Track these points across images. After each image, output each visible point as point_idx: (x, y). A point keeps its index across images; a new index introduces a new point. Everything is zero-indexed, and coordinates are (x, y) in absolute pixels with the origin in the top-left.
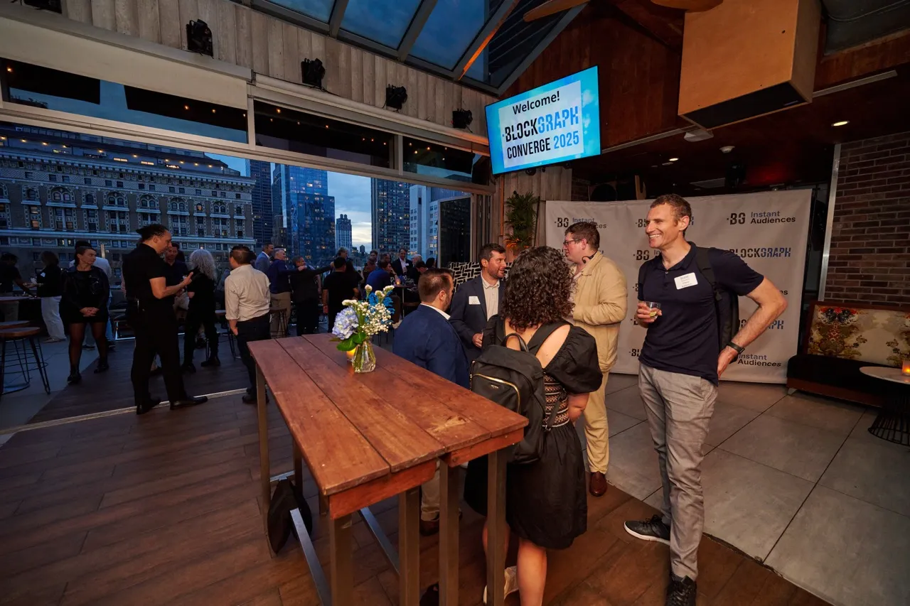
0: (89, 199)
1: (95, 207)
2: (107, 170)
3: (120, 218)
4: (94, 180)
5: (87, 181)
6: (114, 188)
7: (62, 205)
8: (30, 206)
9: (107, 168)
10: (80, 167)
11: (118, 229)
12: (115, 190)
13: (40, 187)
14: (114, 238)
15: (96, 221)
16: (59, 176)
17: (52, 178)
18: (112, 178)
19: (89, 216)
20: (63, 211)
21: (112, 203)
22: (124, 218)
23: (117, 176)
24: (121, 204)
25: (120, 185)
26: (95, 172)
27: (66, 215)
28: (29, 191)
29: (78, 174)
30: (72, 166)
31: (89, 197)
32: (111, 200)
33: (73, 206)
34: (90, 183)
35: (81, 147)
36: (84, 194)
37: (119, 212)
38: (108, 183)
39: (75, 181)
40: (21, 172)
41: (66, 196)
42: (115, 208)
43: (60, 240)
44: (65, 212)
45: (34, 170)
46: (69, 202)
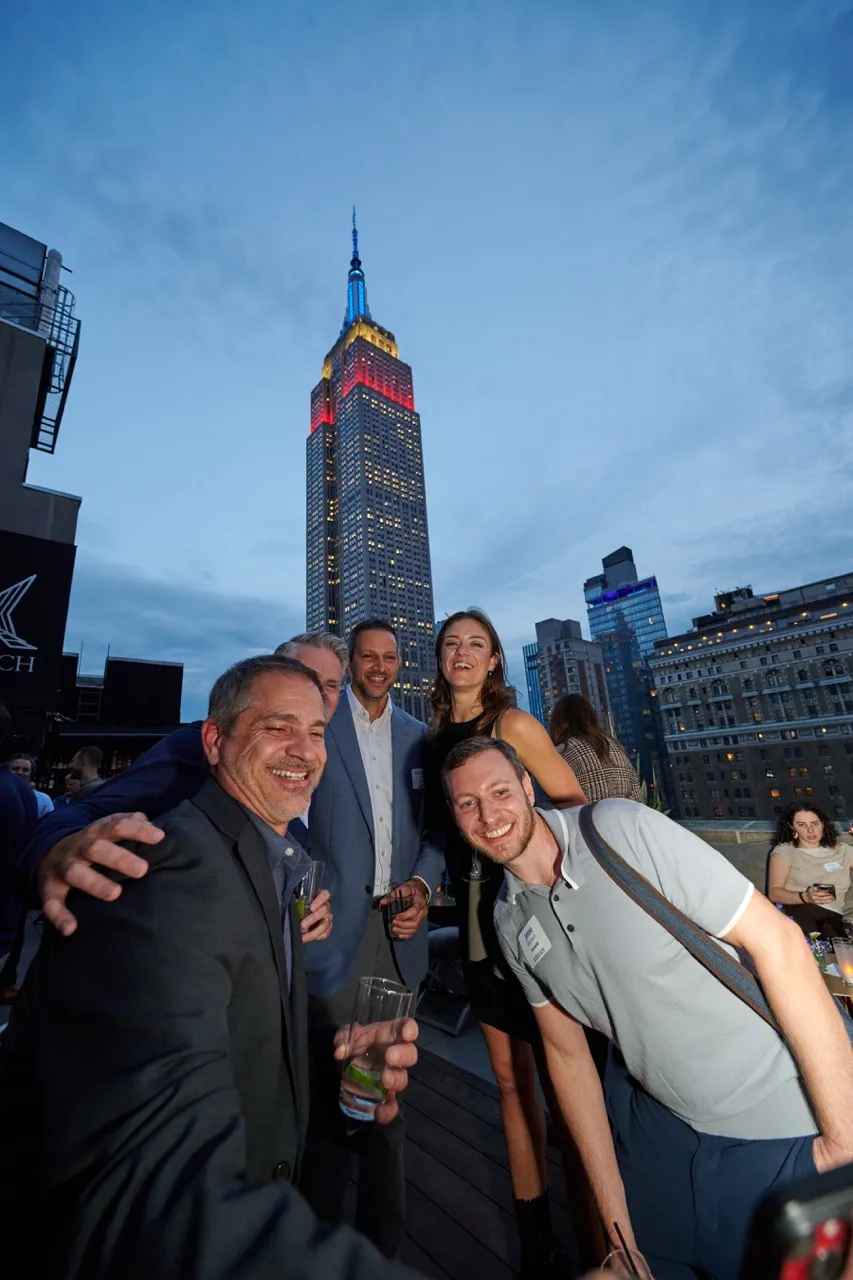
0: (803, 676)
1: (811, 685)
2: (815, 635)
3: (843, 692)
4: (804, 651)
5: (797, 655)
6: (828, 654)
7: (777, 690)
8: (749, 698)
9: (814, 632)
10: (787, 641)
11: (844, 708)
12: (828, 657)
13: (754, 675)
14: (841, 722)
15: (814, 701)
16: (769, 657)
17: (763, 662)
18: (823, 642)
19: (806, 698)
20: (779, 697)
21: (829, 674)
22: (848, 692)
23: (827, 638)
24: (840, 673)
25: (834, 648)
26: (803, 642)
27: (783, 701)
28: (747, 682)
29: (786, 650)
30: (780, 643)
31: (802, 673)
32: (828, 670)
33: (787, 688)
34: (800, 655)
35: (785, 617)
36: (796, 671)
37: (841, 685)
38: (820, 651)
39: (785, 658)
40: (737, 662)
41: (780, 678)
42: (835, 681)
43: (783, 733)
44: (782, 697)
45: (747, 657)
46: (783, 685)
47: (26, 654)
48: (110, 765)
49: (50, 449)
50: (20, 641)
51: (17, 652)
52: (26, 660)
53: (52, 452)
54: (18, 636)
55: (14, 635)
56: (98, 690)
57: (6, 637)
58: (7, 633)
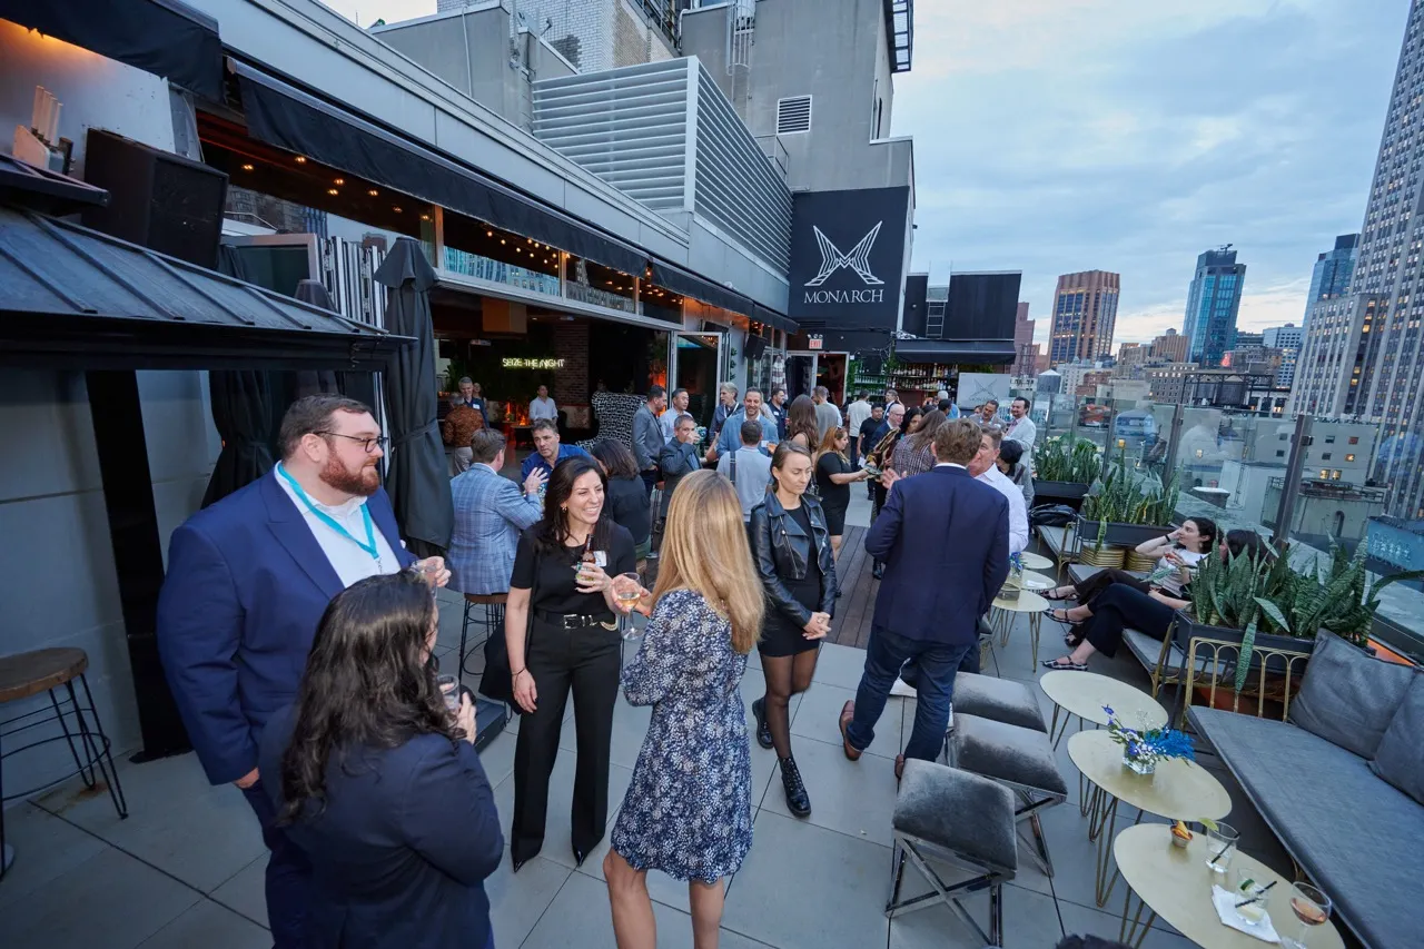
47: (877, 287)
48: (932, 373)
49: (906, 66)
50: (874, 278)
51: (872, 287)
52: (878, 293)
53: (909, 70)
54: (873, 274)
55: (869, 274)
56: (942, 304)
57: (865, 276)
58: (865, 273)
